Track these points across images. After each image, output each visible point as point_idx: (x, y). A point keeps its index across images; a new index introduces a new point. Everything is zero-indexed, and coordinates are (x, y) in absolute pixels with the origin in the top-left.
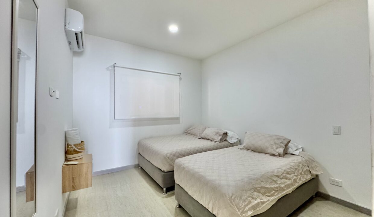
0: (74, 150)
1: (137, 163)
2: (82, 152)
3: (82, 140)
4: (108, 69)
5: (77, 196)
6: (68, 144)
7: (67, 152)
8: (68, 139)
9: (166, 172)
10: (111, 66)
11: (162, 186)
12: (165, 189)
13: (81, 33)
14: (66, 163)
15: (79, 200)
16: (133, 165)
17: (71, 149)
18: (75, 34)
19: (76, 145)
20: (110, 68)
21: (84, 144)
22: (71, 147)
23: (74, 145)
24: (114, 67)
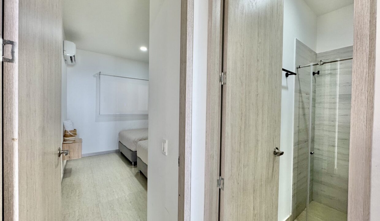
0: (70, 134)
1: (118, 148)
2: (75, 136)
3: (75, 129)
4: (94, 76)
5: (71, 167)
6: (65, 130)
7: (65, 136)
8: (65, 127)
9: (134, 151)
10: (97, 74)
11: (131, 161)
12: (133, 163)
13: (74, 56)
14: (64, 142)
15: (72, 169)
16: (115, 150)
17: (68, 134)
18: (70, 58)
19: (71, 131)
20: (96, 75)
21: (76, 131)
22: (67, 133)
23: (69, 131)
24: (100, 74)
